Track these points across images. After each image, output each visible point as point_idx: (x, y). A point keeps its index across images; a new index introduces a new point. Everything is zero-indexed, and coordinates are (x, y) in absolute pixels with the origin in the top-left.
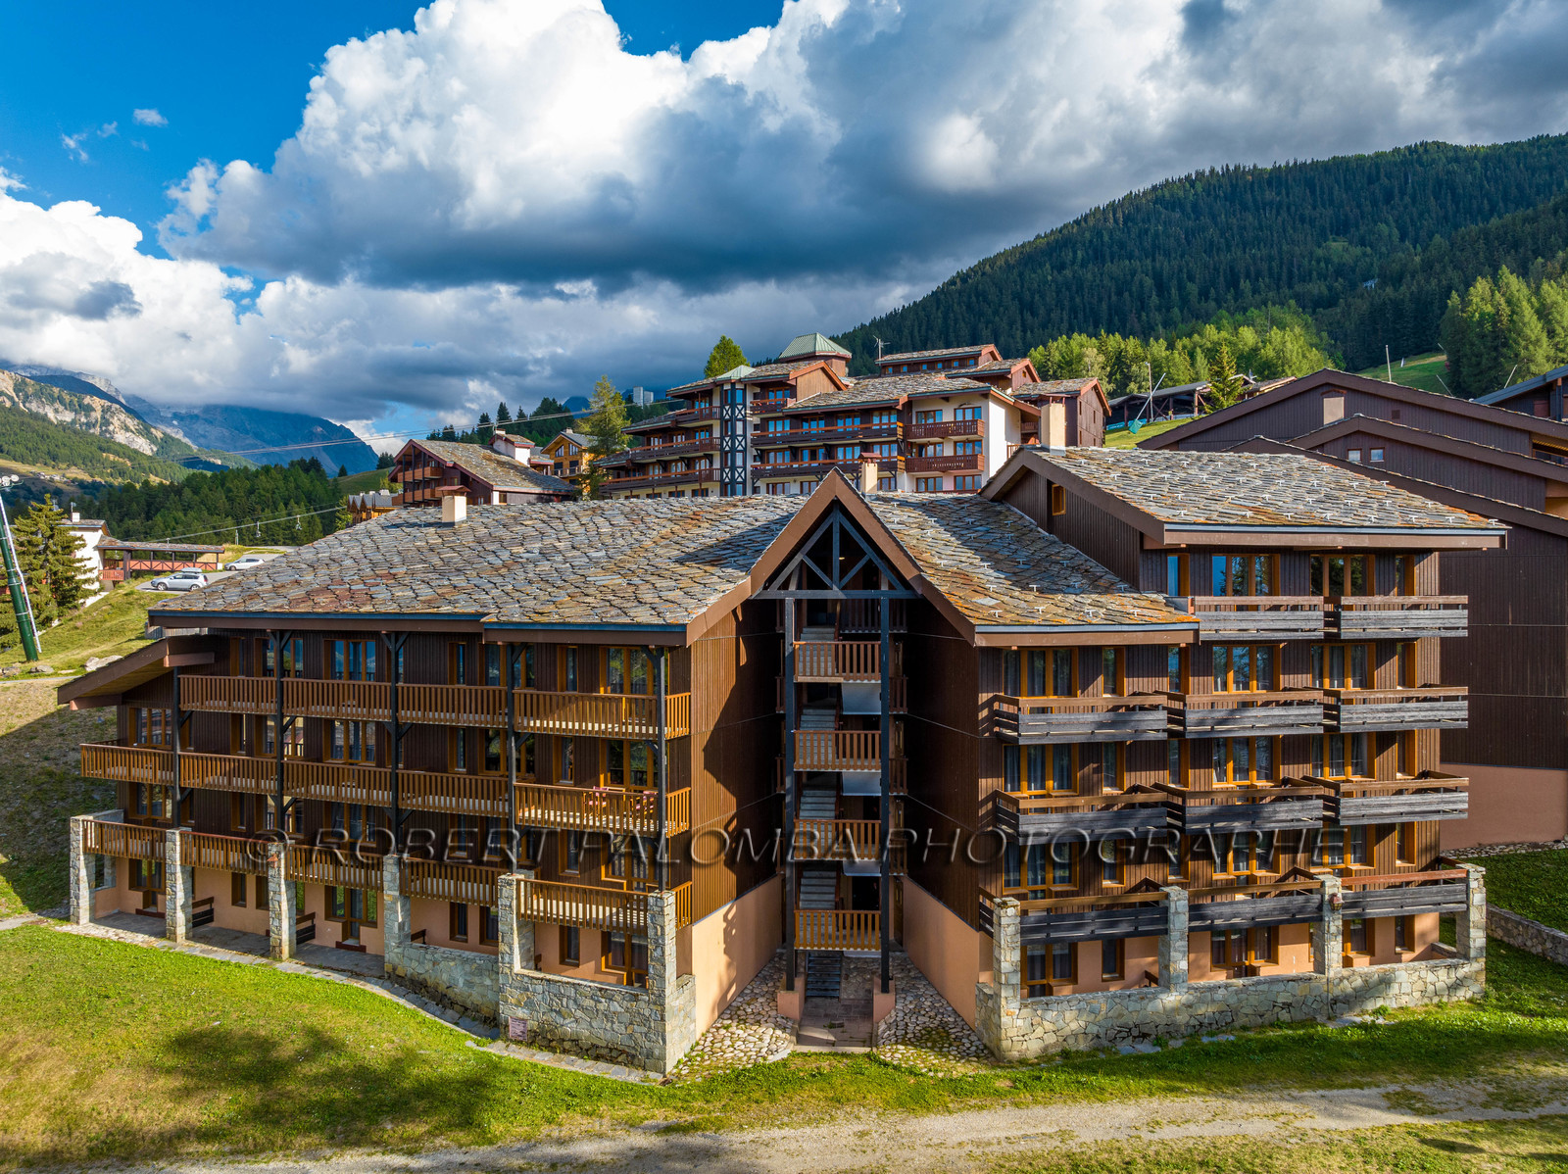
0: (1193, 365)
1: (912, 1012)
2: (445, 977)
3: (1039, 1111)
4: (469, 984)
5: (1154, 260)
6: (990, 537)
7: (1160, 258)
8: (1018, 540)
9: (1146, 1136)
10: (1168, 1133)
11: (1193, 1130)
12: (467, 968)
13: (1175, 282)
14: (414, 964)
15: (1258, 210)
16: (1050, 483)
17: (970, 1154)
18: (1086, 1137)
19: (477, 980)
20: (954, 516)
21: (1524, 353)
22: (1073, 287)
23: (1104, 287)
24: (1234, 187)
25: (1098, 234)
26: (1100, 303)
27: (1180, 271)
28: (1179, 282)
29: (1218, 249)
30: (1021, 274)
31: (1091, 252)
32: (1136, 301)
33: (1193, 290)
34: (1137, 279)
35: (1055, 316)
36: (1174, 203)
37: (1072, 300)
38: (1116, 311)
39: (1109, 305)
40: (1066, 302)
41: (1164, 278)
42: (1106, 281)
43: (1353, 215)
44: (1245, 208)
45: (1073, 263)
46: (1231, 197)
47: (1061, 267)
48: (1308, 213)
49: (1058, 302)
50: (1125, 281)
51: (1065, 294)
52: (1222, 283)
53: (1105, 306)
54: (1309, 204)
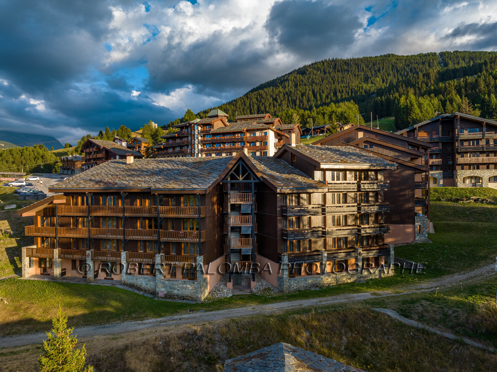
0: (324, 119)
1: (261, 285)
2: (139, 283)
3: (295, 302)
4: (147, 284)
5: (312, 86)
6: (278, 167)
7: (314, 85)
8: (284, 168)
9: (319, 304)
10: (324, 303)
11: (329, 302)
12: (146, 280)
13: (318, 94)
14: (131, 280)
15: (342, 72)
16: (292, 153)
17: (280, 310)
18: (306, 305)
19: (149, 283)
20: (268, 162)
21: (415, 118)
22: (289, 94)
23: (298, 94)
24: (335, 65)
25: (296, 78)
26: (296, 99)
27: (320, 90)
28: (320, 93)
29: (331, 84)
30: (273, 90)
31: (294, 83)
32: (307, 98)
33: (324, 96)
34: (307, 92)
35: (283, 102)
36: (318, 69)
37: (288, 98)
38: (301, 101)
39: (299, 100)
40: (287, 99)
41: (315, 92)
42: (298, 92)
43: (369, 75)
44: (338, 71)
45: (288, 86)
46: (334, 68)
47: (285, 88)
48: (356, 73)
49: (284, 99)
50: (304, 93)
51: (286, 96)
52: (332, 94)
53: (298, 100)
54: (357, 71)
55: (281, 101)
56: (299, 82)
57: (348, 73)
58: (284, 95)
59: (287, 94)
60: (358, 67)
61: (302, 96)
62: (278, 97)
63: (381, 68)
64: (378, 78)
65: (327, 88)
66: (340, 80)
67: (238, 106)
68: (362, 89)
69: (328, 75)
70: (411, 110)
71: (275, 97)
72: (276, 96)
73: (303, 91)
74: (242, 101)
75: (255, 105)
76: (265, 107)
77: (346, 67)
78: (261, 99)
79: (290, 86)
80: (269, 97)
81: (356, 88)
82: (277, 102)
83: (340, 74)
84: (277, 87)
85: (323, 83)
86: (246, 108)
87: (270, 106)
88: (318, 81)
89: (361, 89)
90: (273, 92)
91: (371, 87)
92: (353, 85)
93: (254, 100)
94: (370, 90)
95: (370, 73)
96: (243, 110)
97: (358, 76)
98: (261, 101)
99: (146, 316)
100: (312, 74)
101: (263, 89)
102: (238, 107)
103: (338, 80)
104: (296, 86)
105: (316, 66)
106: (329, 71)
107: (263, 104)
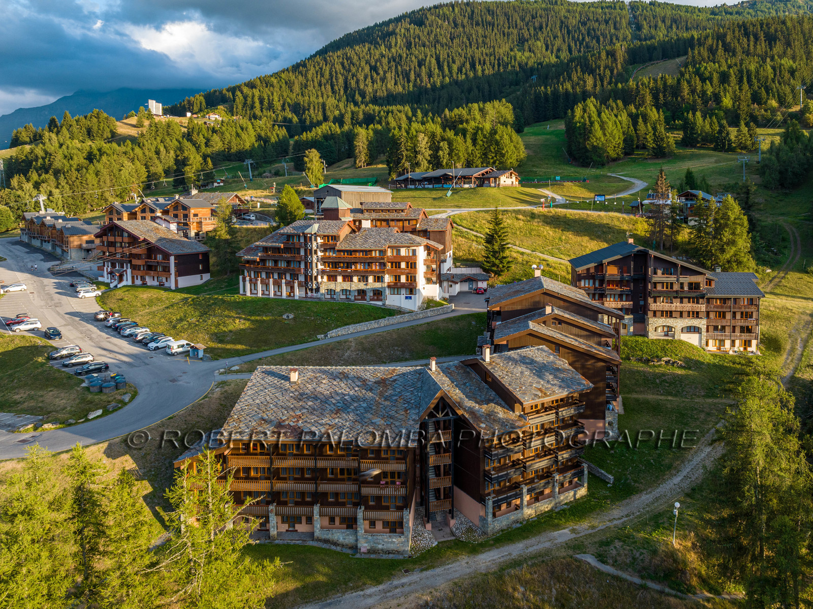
1: (461, 523)
4: (345, 539)
5: (435, 49)
13: (446, 63)
15: (483, 26)
16: (486, 372)
19: (347, 538)
21: (595, 144)
22: (396, 60)
23: (412, 61)
24: (473, 12)
25: (408, 30)
26: (410, 70)
27: (448, 56)
28: (448, 63)
29: (466, 46)
30: (370, 49)
31: (404, 40)
32: (428, 70)
33: (455, 68)
34: (428, 59)
35: (388, 75)
36: (445, 17)
37: (396, 67)
38: (418, 75)
39: (415, 72)
40: (394, 68)
41: (441, 60)
42: (413, 58)
43: (526, 35)
44: (477, 24)
45: (396, 45)
46: (471, 17)
47: (389, 47)
48: (506, 30)
49: (389, 68)
50: (422, 59)
51: (393, 63)
52: (468, 65)
53: (412, 72)
54: (506, 25)
55: (385, 72)
56: (414, 39)
57: (493, 30)
58: (389, 62)
59: (394, 61)
60: (508, 19)
61: (420, 65)
62: (378, 64)
63: (544, 24)
64: (538, 42)
65: (459, 54)
66: (480, 41)
67: (310, 76)
68: (515, 60)
69: (461, 29)
70: (590, 132)
71: (373, 64)
72: (376, 63)
73: (420, 57)
74: (317, 68)
75: (340, 76)
76: (357, 82)
77: (489, 18)
78: (349, 66)
79: (398, 45)
80: (363, 63)
81: (505, 58)
82: (378, 74)
83: (480, 30)
84: (376, 45)
85: (453, 43)
86: (324, 81)
87: (365, 80)
88: (445, 40)
89: (513, 61)
90: (370, 54)
91: (528, 58)
92: (501, 51)
93: (339, 67)
94: (527, 64)
95: (527, 32)
96: (320, 85)
97: (508, 35)
98: (350, 71)
99: (364, 584)
100: (435, 26)
101: (352, 47)
102: (310, 79)
103: (477, 40)
104: (409, 46)
105: (441, 12)
106: (462, 22)
107: (353, 75)
